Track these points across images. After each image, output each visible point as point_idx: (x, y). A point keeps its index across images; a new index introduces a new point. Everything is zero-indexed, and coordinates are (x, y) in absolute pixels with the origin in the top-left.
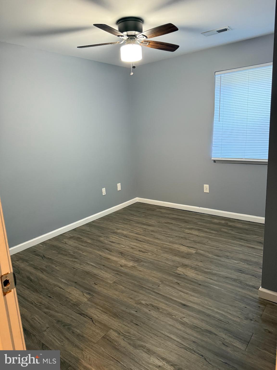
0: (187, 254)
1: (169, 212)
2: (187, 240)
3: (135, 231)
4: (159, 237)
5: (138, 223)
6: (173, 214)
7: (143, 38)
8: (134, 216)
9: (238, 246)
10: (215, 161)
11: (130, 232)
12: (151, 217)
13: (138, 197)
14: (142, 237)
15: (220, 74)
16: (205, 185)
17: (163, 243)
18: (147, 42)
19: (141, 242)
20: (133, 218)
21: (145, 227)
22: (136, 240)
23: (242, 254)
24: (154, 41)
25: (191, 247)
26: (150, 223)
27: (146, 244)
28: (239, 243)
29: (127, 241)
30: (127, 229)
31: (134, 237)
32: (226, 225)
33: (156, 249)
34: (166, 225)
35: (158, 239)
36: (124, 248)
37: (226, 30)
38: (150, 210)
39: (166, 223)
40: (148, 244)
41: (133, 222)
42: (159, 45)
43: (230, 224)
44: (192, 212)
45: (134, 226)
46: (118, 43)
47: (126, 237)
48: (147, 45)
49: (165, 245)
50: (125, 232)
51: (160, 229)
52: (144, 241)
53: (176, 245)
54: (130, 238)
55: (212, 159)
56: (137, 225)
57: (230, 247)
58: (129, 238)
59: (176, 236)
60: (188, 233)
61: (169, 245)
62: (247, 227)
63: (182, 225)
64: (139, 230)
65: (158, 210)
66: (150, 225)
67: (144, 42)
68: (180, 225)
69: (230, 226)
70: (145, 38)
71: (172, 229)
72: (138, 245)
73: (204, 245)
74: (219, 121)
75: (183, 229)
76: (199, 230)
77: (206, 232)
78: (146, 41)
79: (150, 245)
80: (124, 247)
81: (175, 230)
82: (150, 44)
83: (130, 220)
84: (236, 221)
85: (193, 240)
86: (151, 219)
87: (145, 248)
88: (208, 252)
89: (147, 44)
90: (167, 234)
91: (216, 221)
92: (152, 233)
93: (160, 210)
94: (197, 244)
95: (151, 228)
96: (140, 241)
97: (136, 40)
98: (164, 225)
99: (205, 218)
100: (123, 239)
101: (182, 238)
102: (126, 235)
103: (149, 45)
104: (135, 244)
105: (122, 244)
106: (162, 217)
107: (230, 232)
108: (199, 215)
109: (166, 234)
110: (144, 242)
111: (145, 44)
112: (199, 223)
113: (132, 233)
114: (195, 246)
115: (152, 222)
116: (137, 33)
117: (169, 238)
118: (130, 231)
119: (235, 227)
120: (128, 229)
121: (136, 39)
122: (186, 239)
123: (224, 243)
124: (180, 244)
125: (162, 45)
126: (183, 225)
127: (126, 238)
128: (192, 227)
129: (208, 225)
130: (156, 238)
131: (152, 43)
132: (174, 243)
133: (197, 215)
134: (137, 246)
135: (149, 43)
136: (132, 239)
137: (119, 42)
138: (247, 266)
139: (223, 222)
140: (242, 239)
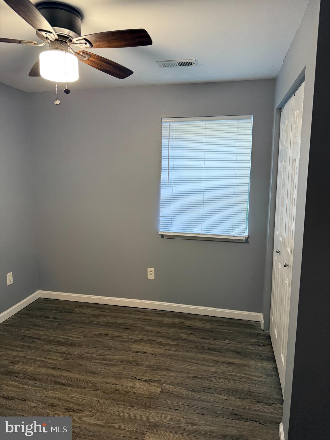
0: (151, 398)
1: (95, 312)
2: (140, 366)
3: (49, 361)
4: (95, 368)
5: (50, 342)
6: (103, 316)
7: (85, 44)
8: (41, 328)
9: (212, 364)
10: (162, 236)
11: (40, 366)
12: (70, 327)
13: (39, 289)
14: (64, 374)
15: (169, 122)
16: (149, 269)
17: (103, 380)
18: (88, 54)
19: (65, 387)
20: (38, 332)
21: (64, 349)
22: (56, 382)
23: (223, 378)
24: (98, 56)
25: (151, 381)
26: (71, 339)
27: (76, 389)
28: (211, 358)
29: (39, 389)
30: (33, 359)
31: (50, 378)
32: (182, 326)
33: (96, 397)
34: (99, 339)
35: (93, 373)
36: (35, 409)
37: (190, 64)
38: (65, 312)
39: (98, 335)
40: (79, 390)
41: (40, 342)
42: (103, 63)
43: (187, 323)
44: (130, 308)
45: (44, 350)
46: (35, 44)
47: (35, 379)
48: (86, 59)
49: (109, 386)
50: (30, 369)
51: (92, 351)
52: (69, 382)
53: (127, 380)
54: (42, 382)
55: (160, 233)
56: (49, 347)
57: (205, 368)
58: (40, 380)
59: (122, 361)
60: (138, 352)
61: (115, 384)
62: (208, 326)
63: (124, 337)
64: (55, 358)
65: (77, 310)
66: (72, 345)
67: (81, 54)
68: (120, 337)
69: (189, 328)
70: (88, 45)
71: (111, 348)
72: (61, 395)
73: (168, 372)
74: (168, 184)
75: (127, 344)
76: (150, 341)
77: (162, 344)
78: (86, 52)
79: (84, 390)
80: (35, 405)
81: (116, 349)
82: (90, 59)
83: (33, 338)
84: (192, 316)
85: (149, 365)
86: (71, 330)
87: (76, 400)
88: (178, 385)
89: (85, 57)
90: (105, 360)
91: (167, 320)
92: (80, 362)
93: (81, 310)
94: (157, 371)
95: (76, 351)
96: (63, 384)
97: (69, 46)
98: (96, 341)
99: (151, 316)
100: (28, 385)
101: (131, 362)
102: (34, 374)
103: (88, 60)
104: (55, 394)
105: (29, 400)
106: (88, 324)
107: (192, 338)
108: (141, 312)
109: (103, 359)
110: (71, 386)
111: (82, 57)
112: (147, 328)
113: (44, 367)
114: (158, 378)
115: (75, 336)
116: (72, 34)
117: (112, 368)
118: (39, 363)
119: (196, 329)
120: (35, 359)
121: (68, 44)
122: (138, 364)
123: (194, 361)
124: (132, 379)
125: (108, 65)
126: (125, 335)
127: (34, 382)
128: (140, 337)
129: (159, 329)
130: (89, 372)
131: (94, 58)
132: (123, 378)
133: (139, 313)
134: (59, 399)
135: (89, 57)
136: (46, 383)
137: (37, 43)
138: (240, 403)
139: (177, 320)
140: (212, 350)
